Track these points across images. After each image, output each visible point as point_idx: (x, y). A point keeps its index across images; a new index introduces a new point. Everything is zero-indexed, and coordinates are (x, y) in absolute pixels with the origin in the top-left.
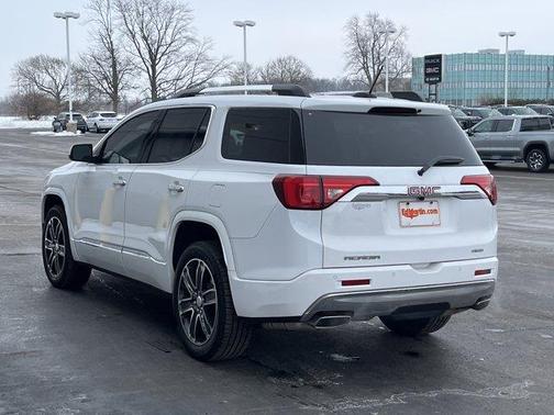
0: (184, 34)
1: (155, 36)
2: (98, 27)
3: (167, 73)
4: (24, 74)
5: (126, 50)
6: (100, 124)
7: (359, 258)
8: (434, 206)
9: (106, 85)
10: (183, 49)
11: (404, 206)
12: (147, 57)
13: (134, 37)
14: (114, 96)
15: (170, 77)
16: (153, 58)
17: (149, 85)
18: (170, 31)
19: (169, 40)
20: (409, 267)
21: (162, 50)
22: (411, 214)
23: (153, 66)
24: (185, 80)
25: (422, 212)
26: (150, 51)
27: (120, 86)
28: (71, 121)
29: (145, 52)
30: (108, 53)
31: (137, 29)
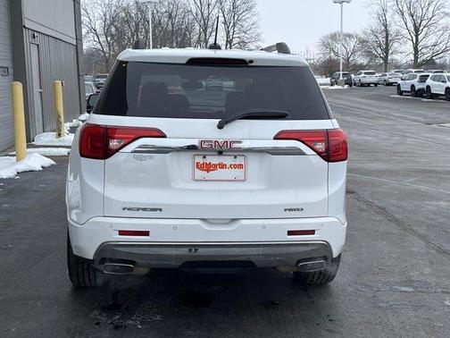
0: (442, 10)
1: (419, 13)
2: (377, 8)
3: (428, 40)
4: (326, 45)
5: (397, 24)
6: (364, 80)
7: (138, 209)
8: (239, 161)
9: (379, 51)
10: (441, 22)
11: (200, 160)
12: (413, 29)
13: (403, 15)
14: (385, 59)
15: (430, 43)
16: (417, 30)
17: (412, 50)
18: (431, 9)
19: (430, 16)
20: (198, 222)
21: (424, 23)
22: (208, 168)
23: (417, 36)
24: (441, 45)
25: (222, 166)
26: (415, 25)
27: (390, 52)
28: (341, 78)
29: (410, 25)
30: (383, 28)
31: (405, 9)
